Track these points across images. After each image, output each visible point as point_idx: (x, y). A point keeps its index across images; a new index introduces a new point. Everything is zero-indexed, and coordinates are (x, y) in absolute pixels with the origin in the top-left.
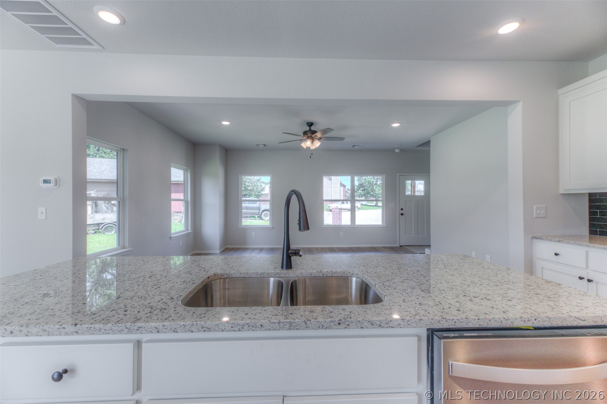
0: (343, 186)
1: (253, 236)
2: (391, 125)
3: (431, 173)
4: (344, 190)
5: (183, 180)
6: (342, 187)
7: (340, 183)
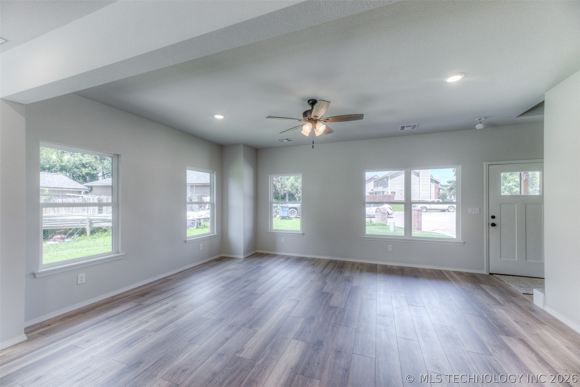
0: (435, 182)
1: (282, 242)
2: (445, 80)
3: (544, 158)
4: (436, 188)
5: (209, 183)
6: (434, 184)
7: (431, 179)
